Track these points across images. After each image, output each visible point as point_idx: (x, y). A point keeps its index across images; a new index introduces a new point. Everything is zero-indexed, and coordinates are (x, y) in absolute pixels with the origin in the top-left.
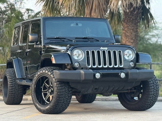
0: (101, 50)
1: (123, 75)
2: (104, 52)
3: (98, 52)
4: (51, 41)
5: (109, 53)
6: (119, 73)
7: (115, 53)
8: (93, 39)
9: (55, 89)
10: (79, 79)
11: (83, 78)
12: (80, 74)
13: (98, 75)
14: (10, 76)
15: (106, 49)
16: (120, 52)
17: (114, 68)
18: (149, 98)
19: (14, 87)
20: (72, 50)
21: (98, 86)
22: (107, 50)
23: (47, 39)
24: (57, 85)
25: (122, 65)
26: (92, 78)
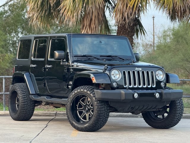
0: (136, 70)
1: (157, 95)
2: (138, 72)
3: (134, 72)
4: (78, 59)
5: (143, 73)
6: (154, 93)
7: (148, 73)
8: (116, 57)
9: (96, 108)
10: (119, 98)
11: (123, 98)
12: (121, 93)
13: (136, 95)
14: (22, 91)
15: (140, 69)
16: (152, 72)
17: (147, 89)
18: (176, 117)
19: (26, 103)
20: (110, 70)
21: (134, 105)
22: (141, 71)
23: (74, 56)
24: (97, 103)
25: (154, 85)
26: (132, 98)
